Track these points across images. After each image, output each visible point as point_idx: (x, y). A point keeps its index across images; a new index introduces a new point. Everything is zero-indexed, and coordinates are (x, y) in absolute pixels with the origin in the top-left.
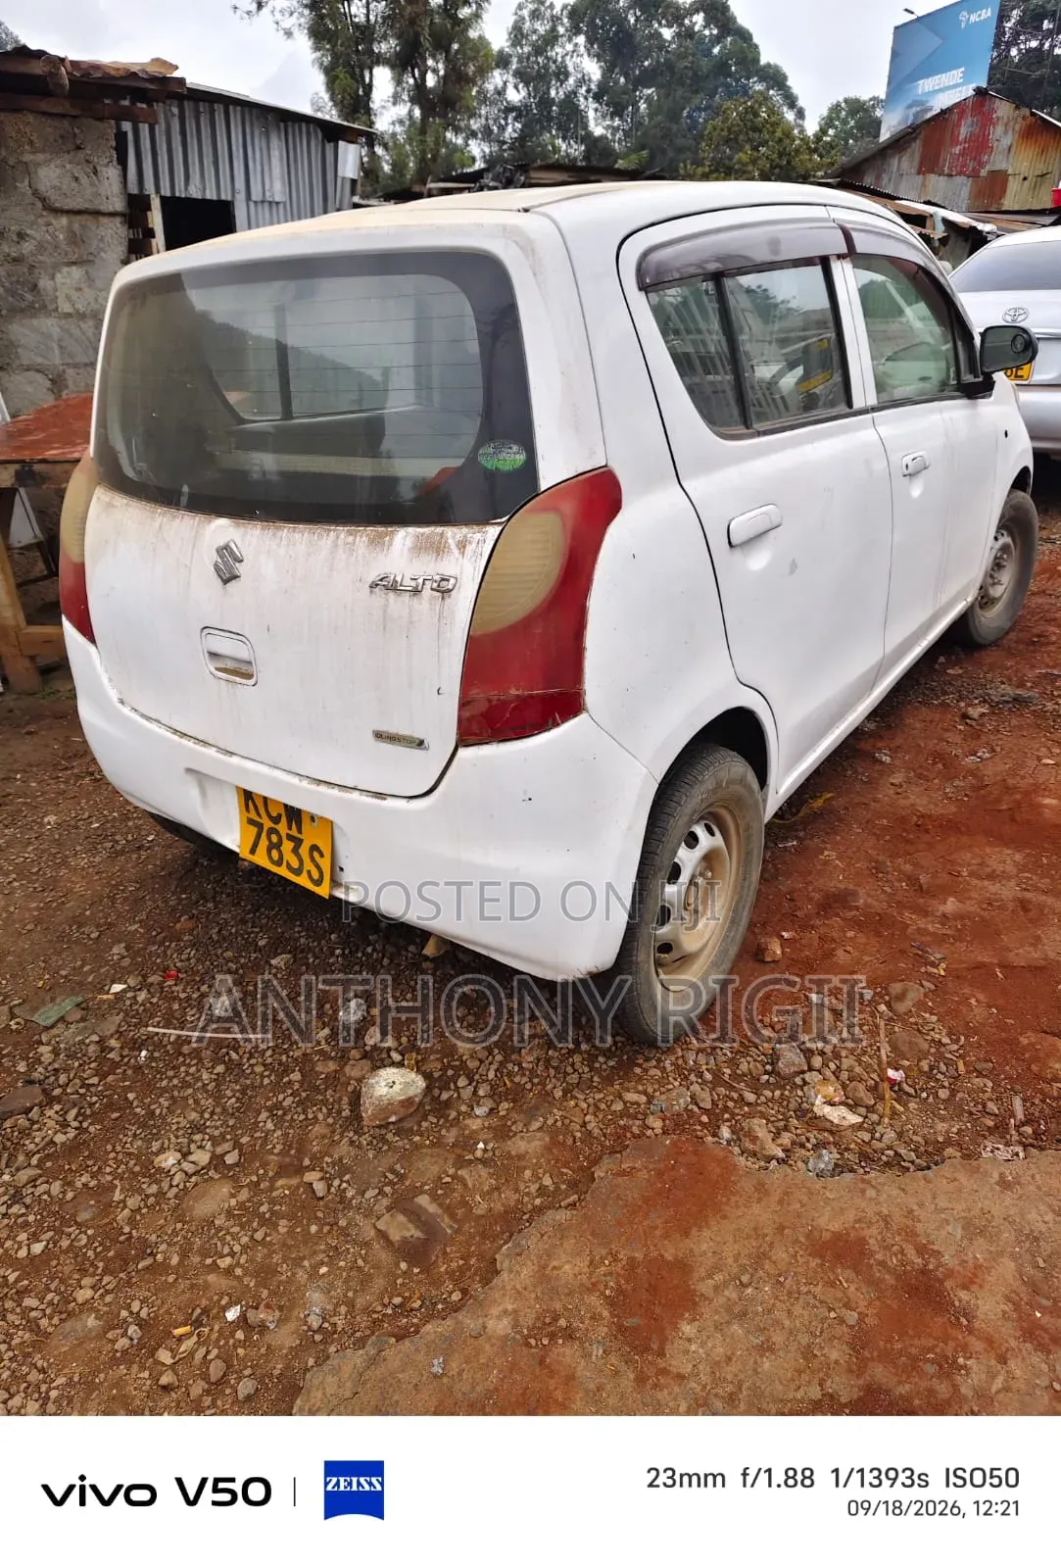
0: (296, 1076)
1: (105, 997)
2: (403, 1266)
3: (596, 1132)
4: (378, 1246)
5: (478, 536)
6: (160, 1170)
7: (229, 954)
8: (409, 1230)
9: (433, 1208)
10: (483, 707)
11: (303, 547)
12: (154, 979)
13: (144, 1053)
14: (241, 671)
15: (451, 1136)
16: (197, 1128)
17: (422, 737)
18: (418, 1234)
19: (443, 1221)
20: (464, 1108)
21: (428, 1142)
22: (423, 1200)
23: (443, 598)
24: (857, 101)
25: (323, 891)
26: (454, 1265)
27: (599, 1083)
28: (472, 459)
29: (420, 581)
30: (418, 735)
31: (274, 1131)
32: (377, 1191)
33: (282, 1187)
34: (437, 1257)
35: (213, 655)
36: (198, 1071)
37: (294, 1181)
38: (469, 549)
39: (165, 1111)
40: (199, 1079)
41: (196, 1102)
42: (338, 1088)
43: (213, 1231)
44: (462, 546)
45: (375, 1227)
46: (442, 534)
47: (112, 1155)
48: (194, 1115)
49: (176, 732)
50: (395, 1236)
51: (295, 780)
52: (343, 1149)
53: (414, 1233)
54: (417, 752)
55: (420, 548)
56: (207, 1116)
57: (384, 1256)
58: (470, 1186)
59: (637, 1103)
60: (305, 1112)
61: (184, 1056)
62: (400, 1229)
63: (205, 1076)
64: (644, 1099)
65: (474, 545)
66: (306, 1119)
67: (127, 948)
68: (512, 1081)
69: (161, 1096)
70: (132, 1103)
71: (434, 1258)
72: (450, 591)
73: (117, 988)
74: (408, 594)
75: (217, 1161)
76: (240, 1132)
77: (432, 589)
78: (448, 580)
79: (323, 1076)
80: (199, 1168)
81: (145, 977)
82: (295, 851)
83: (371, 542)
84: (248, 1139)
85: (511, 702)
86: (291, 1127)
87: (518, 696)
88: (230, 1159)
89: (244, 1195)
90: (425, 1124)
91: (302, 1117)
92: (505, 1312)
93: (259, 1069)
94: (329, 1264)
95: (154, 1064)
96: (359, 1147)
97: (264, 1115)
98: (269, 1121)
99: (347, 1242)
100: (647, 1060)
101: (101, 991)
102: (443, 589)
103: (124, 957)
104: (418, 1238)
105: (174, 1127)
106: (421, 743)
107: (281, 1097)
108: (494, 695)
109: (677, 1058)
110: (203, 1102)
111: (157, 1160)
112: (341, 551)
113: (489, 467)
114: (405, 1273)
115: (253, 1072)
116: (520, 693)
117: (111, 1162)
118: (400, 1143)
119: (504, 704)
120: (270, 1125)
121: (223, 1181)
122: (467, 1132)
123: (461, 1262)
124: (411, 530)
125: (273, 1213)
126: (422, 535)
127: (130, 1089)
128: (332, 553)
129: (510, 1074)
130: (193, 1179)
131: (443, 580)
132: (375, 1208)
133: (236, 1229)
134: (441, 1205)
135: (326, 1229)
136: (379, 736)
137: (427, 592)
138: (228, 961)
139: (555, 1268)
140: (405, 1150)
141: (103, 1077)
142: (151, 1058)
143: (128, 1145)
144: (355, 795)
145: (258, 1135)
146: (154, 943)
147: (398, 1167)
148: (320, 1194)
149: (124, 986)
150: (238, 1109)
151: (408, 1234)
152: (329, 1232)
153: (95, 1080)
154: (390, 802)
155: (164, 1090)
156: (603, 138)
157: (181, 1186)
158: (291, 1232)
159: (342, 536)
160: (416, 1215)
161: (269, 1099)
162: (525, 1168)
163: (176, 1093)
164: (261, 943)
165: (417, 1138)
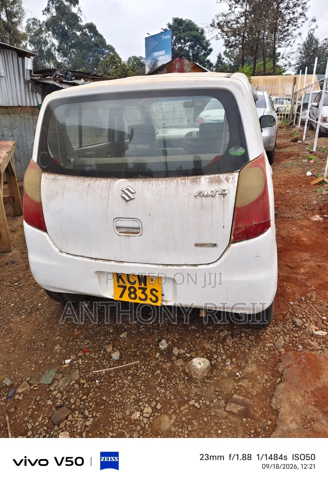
0: (158, 372)
1: (65, 366)
2: (244, 420)
3: (267, 358)
4: (231, 417)
5: (232, 176)
6: (136, 420)
7: (102, 338)
8: (238, 408)
9: (241, 398)
10: (244, 229)
11: (163, 185)
12: (80, 354)
13: (97, 381)
14: (134, 231)
15: (225, 374)
16: (137, 401)
17: (215, 243)
18: (242, 408)
19: (247, 400)
20: (222, 364)
21: (220, 378)
22: (235, 396)
23: (224, 197)
24: (136, 57)
25: (159, 304)
26: (260, 413)
27: (256, 344)
28: (227, 152)
29: (215, 192)
30: (214, 242)
31: (166, 392)
32: (217, 399)
33: (184, 409)
34: (253, 412)
35: (117, 227)
36: (122, 381)
37: (187, 406)
38: (230, 180)
39: (121, 399)
40: (124, 384)
41: (130, 392)
42: (176, 370)
43: (173, 434)
44: (227, 179)
45: (226, 411)
46: (219, 176)
47: (114, 422)
48: (133, 397)
49: (92, 258)
50: (235, 411)
51: (156, 266)
52: (194, 390)
53: (241, 408)
54: (214, 249)
55: (211, 182)
56: (138, 395)
57: (235, 419)
58: (245, 387)
59: (271, 346)
60: (171, 382)
61: (113, 377)
62: (236, 409)
63: (126, 382)
64: (272, 345)
65: (231, 179)
66: (173, 384)
67: (61, 346)
68: (230, 351)
69: (115, 394)
70: (106, 400)
71: (252, 413)
72: (225, 194)
73: (68, 361)
74: (210, 197)
75: (154, 409)
76: (154, 397)
77: (220, 194)
78: (225, 191)
79: (168, 369)
80: (151, 414)
81: (77, 355)
82: (143, 293)
83: (192, 181)
84: (159, 398)
85: (253, 226)
86: (170, 389)
87: (255, 224)
88: (159, 406)
89: (174, 417)
90: (214, 373)
91: (172, 384)
92: (291, 420)
93: (144, 373)
94: (220, 429)
95: (103, 384)
96: (199, 387)
97: (158, 388)
98: (161, 389)
99: (220, 419)
100: (263, 333)
101: (61, 364)
102: (223, 194)
103: (61, 350)
104: (243, 409)
105: (129, 403)
106: (215, 245)
107: (159, 380)
108: (248, 225)
109: (270, 330)
110: (132, 391)
111: (132, 417)
112: (180, 186)
113: (233, 154)
114: (246, 422)
115: (142, 375)
116: (256, 223)
117: (115, 424)
118: (211, 382)
119: (251, 227)
120: (163, 391)
121: (162, 415)
122: (229, 371)
123: (261, 411)
124: (206, 176)
125: (188, 419)
126: (212, 177)
127: (102, 396)
128: (176, 186)
129: (228, 350)
130: (151, 418)
131: (223, 191)
132: (220, 405)
133: (180, 430)
134: (242, 395)
135: (209, 417)
136: (197, 245)
137: (217, 195)
138: (104, 340)
139: (293, 402)
140: (215, 383)
141: (87, 396)
142: (101, 382)
143: (117, 416)
144: (185, 267)
145: (161, 395)
146: (70, 342)
147: (217, 389)
148: (199, 407)
149: (70, 360)
150: (146, 389)
151: (239, 409)
152: (211, 419)
153: (85, 397)
154: (200, 267)
155: (115, 392)
156: (61, 63)
157: (149, 423)
158: (199, 423)
159: (180, 180)
160: (237, 402)
161: (155, 382)
162: (256, 376)
163: (120, 391)
164: (111, 331)
165: (215, 378)
